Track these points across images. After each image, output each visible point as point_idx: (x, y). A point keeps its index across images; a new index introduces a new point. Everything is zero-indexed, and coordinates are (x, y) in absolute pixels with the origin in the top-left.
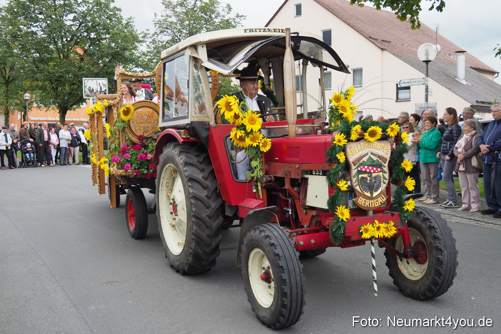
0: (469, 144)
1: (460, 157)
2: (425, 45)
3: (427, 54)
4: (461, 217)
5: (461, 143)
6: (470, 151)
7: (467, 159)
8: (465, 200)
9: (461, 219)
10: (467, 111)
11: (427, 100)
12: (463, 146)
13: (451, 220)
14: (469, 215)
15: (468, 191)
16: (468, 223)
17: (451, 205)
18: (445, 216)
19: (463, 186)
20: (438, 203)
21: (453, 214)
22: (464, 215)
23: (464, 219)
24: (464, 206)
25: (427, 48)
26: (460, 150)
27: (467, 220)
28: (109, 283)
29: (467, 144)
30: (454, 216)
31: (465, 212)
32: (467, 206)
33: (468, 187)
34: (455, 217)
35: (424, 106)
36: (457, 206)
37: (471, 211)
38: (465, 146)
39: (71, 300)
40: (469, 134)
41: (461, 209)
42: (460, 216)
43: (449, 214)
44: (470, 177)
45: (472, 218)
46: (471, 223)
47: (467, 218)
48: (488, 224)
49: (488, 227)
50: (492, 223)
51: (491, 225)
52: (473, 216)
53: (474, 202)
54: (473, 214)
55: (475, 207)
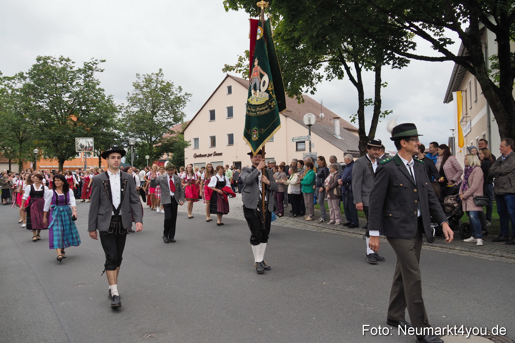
0: (332, 180)
1: (327, 188)
2: (308, 115)
3: (309, 120)
4: (328, 228)
5: (328, 179)
6: (332, 185)
7: (331, 190)
8: (332, 217)
9: (328, 230)
10: (332, 158)
11: (310, 151)
12: (329, 181)
13: (322, 230)
14: (334, 227)
15: (333, 211)
16: (332, 232)
17: (322, 221)
18: (319, 228)
19: (330, 208)
20: (313, 220)
21: (324, 226)
22: (331, 227)
23: (330, 230)
24: (331, 221)
25: (309, 116)
26: (327, 184)
27: (332, 230)
28: (79, 285)
29: (331, 180)
30: (324, 228)
31: (332, 225)
32: (333, 221)
33: (333, 209)
35: (308, 154)
36: (326, 222)
37: (335, 224)
38: (330, 182)
39: (48, 298)
40: (333, 173)
41: (329, 223)
43: (321, 227)
44: (334, 201)
45: (336, 229)
46: (334, 232)
47: (332, 229)
48: (345, 233)
49: (345, 234)
50: (347, 232)
51: (347, 233)
52: (337, 227)
53: (337, 218)
54: (336, 226)
55: (337, 221)
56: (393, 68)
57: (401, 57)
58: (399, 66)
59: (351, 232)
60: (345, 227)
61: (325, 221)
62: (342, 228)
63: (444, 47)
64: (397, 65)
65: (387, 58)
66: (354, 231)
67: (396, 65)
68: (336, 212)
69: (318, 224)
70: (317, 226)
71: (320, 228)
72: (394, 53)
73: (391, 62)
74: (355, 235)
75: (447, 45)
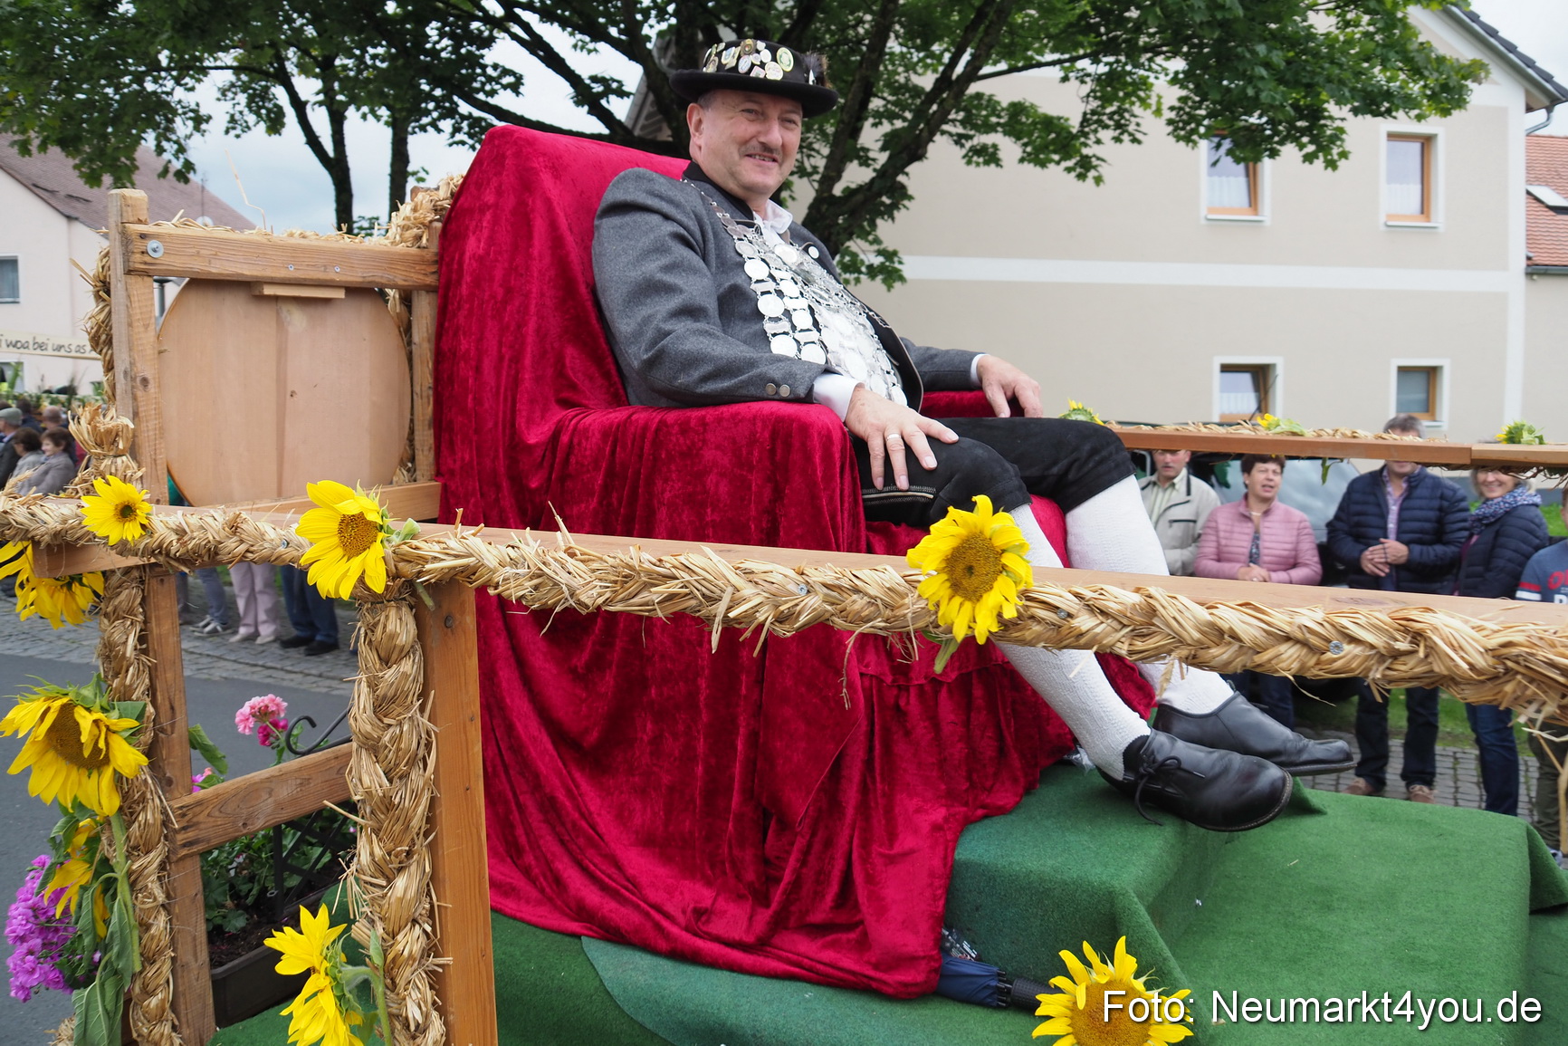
4: (235, 661)
8: (247, 619)
9: (236, 666)
13: (213, 671)
14: (253, 652)
17: (214, 631)
18: (201, 660)
19: (241, 588)
21: (217, 653)
22: (244, 654)
23: (241, 666)
24: (243, 631)
27: (249, 669)
30: (220, 658)
31: (246, 645)
32: (252, 630)
33: (253, 589)
34: (222, 663)
37: (259, 641)
41: (237, 637)
42: (233, 658)
43: (208, 655)
45: (260, 663)
46: (255, 678)
47: (247, 664)
48: (293, 676)
49: (292, 684)
50: (301, 672)
51: (299, 677)
52: (264, 654)
53: (264, 622)
54: (261, 649)
55: (267, 631)
56: (451, 145)
57: (477, 113)
58: (471, 142)
59: (314, 672)
60: (293, 652)
61: (224, 629)
62: (282, 659)
63: (603, 102)
64: (465, 138)
65: (435, 109)
66: (323, 668)
67: (459, 137)
68: (264, 602)
69: (197, 643)
70: (192, 653)
71: (205, 660)
72: (455, 98)
73: (447, 125)
74: (328, 683)
75: (612, 98)
